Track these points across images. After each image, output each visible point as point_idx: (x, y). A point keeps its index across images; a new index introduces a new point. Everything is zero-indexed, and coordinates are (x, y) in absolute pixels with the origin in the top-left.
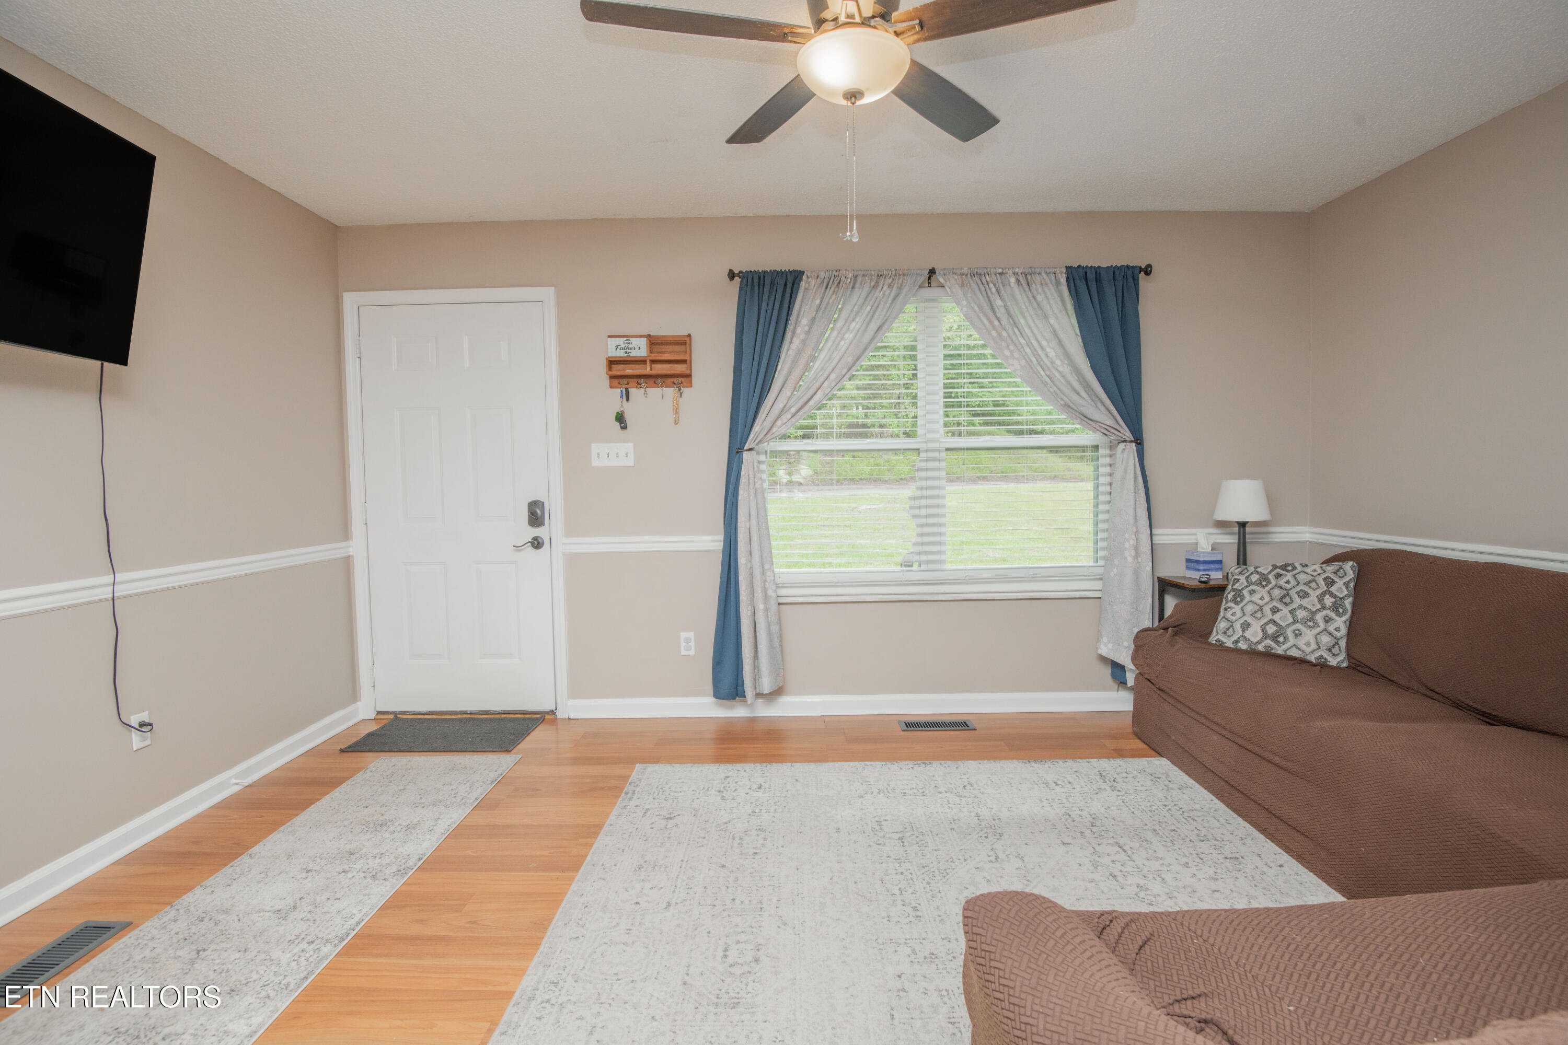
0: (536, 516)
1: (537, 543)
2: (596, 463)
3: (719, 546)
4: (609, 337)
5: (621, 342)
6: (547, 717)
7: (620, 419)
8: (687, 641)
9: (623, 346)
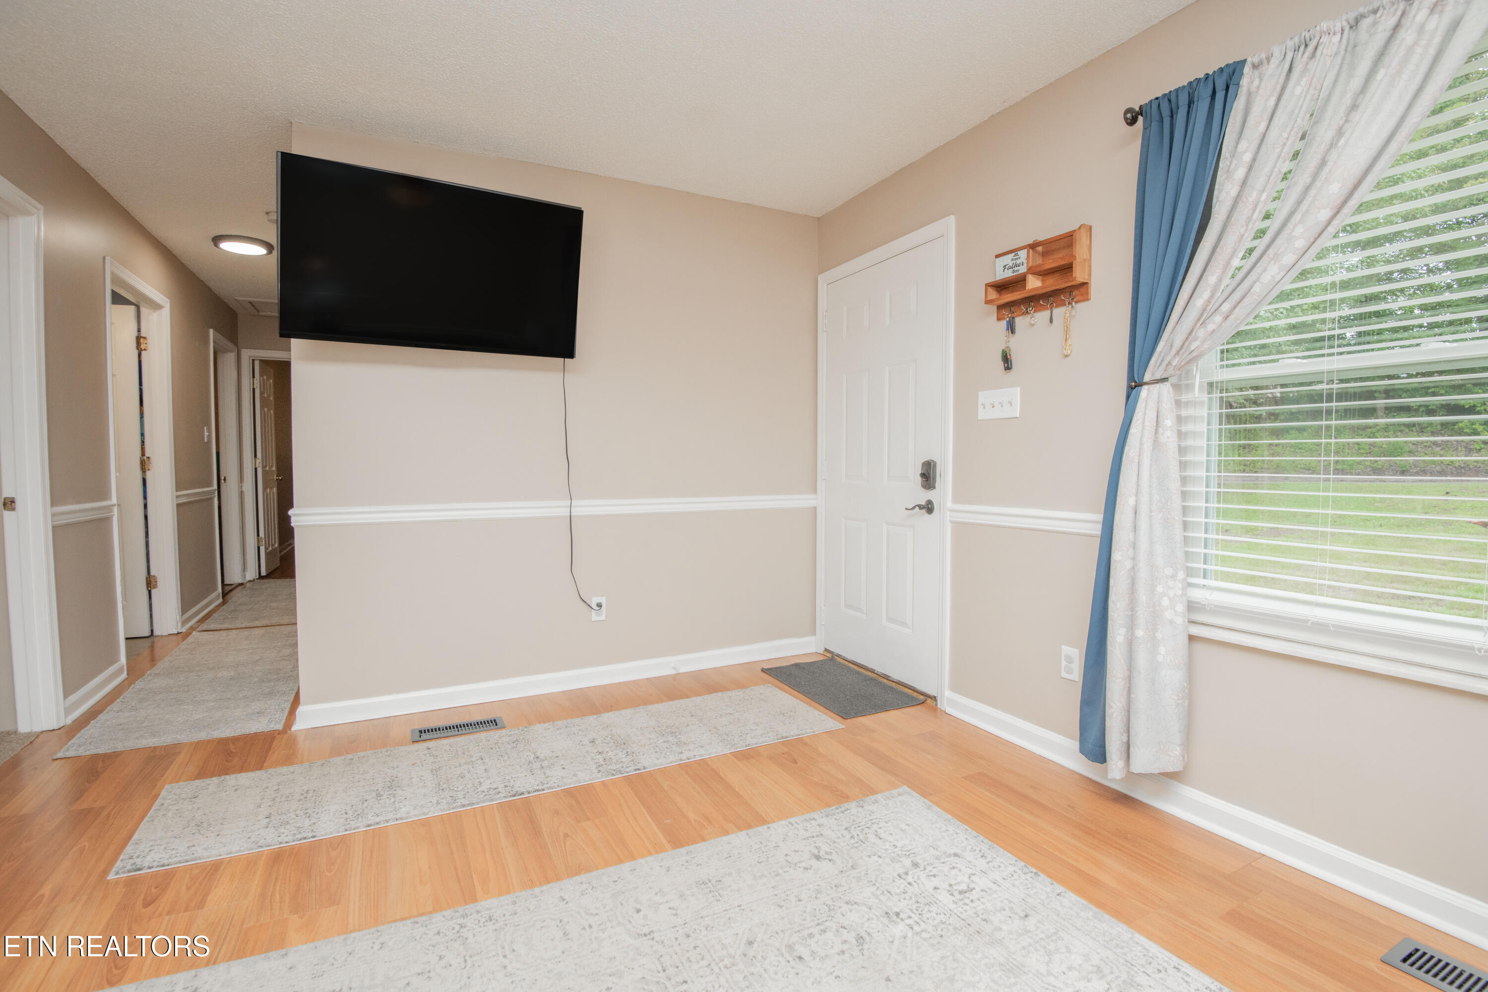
0: (928, 476)
1: (929, 508)
2: (982, 414)
3: (1097, 530)
4: (997, 256)
5: (1008, 260)
6: (929, 701)
7: (1007, 360)
8: (1069, 660)
9: (1011, 264)
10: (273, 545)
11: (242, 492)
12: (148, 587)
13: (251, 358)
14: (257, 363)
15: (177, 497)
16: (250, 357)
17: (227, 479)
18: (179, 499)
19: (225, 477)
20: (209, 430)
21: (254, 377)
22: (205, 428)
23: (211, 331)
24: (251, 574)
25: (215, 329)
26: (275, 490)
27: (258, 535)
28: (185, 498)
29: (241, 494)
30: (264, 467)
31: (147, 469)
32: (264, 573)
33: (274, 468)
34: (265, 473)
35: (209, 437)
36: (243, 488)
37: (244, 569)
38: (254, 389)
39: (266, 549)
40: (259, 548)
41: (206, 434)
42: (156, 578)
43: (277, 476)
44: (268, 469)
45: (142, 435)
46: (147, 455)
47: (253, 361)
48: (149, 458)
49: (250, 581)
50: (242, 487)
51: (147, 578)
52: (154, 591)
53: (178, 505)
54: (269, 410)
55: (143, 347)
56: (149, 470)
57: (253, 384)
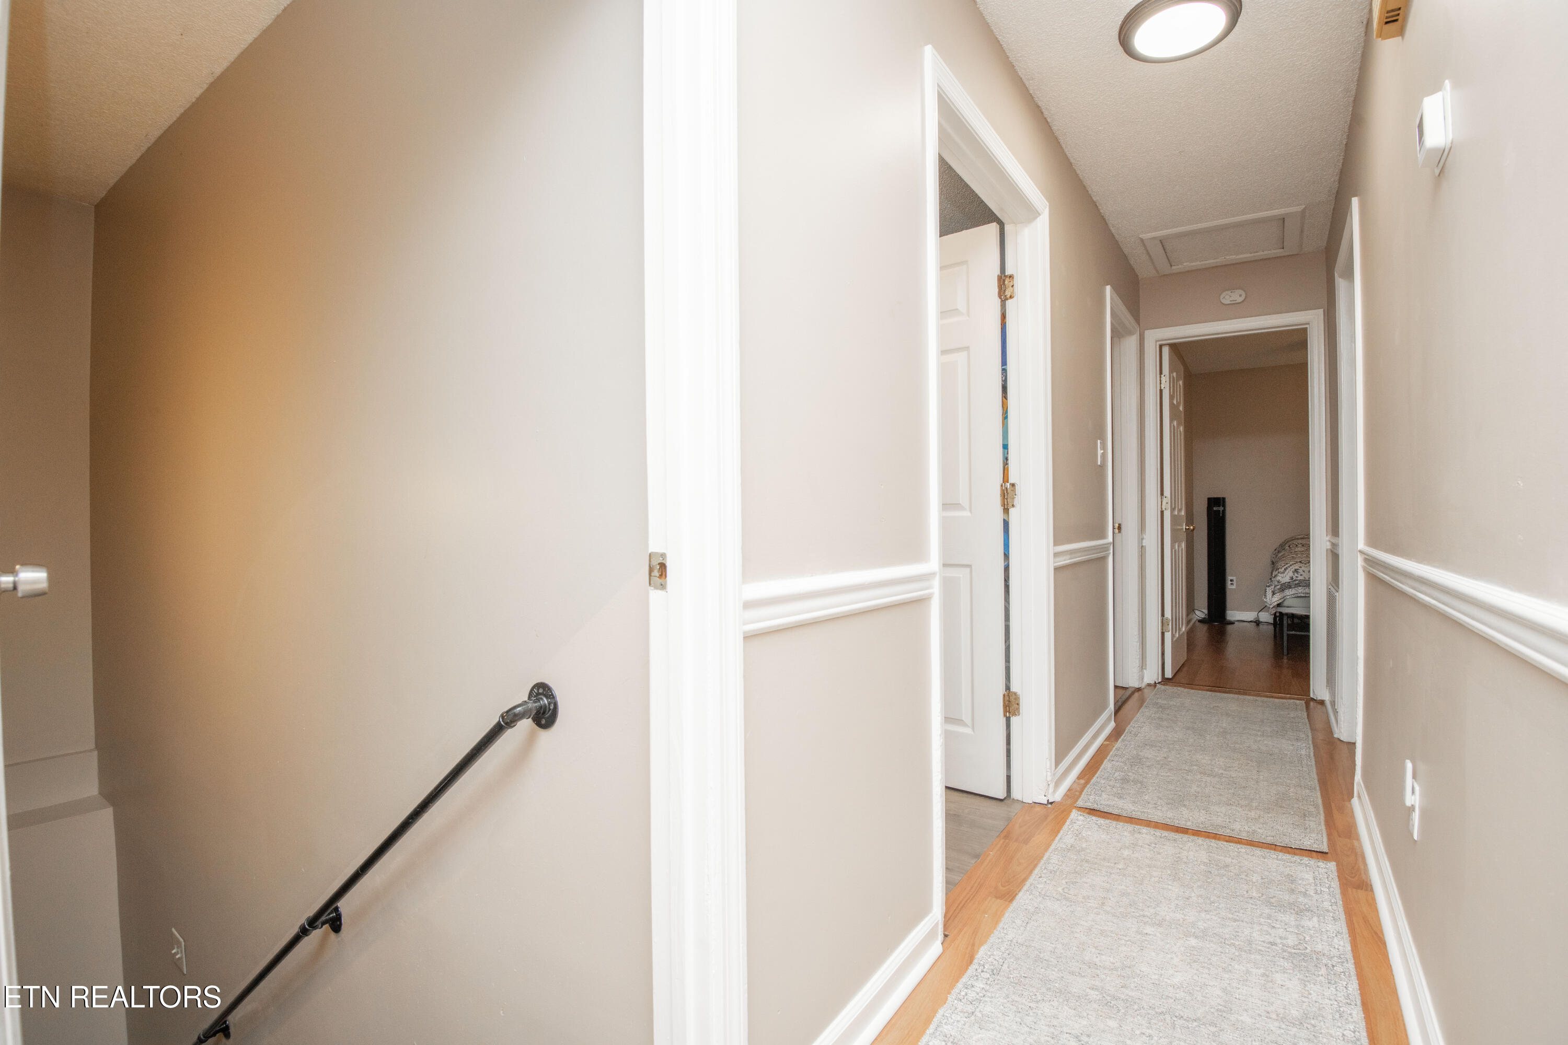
10: (1180, 630)
11: (1142, 547)
12: (1005, 712)
13: (1158, 343)
14: (1166, 350)
15: (1056, 555)
16: (1156, 341)
17: (1123, 527)
18: (1058, 559)
19: (1119, 525)
20: (1104, 447)
21: (1161, 373)
22: (1099, 441)
23: (1108, 288)
24: (1152, 675)
25: (1115, 289)
26: (1183, 545)
27: (1163, 615)
28: (1068, 557)
29: (1142, 548)
30: (1173, 510)
31: (1010, 504)
32: (1169, 674)
33: (1183, 513)
34: (1174, 519)
35: (1104, 456)
36: (1144, 541)
37: (1143, 666)
38: (1161, 391)
39: (1173, 636)
40: (1163, 634)
41: (1100, 452)
42: (1019, 698)
43: (1187, 525)
44: (1176, 513)
45: (1005, 447)
46: (1011, 480)
47: (1161, 346)
48: (1013, 485)
49: (1149, 685)
50: (1142, 539)
51: (1004, 695)
52: (1014, 720)
53: (1057, 569)
54: (1178, 425)
55: (1008, 293)
56: (1013, 506)
57: (1161, 384)
